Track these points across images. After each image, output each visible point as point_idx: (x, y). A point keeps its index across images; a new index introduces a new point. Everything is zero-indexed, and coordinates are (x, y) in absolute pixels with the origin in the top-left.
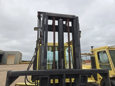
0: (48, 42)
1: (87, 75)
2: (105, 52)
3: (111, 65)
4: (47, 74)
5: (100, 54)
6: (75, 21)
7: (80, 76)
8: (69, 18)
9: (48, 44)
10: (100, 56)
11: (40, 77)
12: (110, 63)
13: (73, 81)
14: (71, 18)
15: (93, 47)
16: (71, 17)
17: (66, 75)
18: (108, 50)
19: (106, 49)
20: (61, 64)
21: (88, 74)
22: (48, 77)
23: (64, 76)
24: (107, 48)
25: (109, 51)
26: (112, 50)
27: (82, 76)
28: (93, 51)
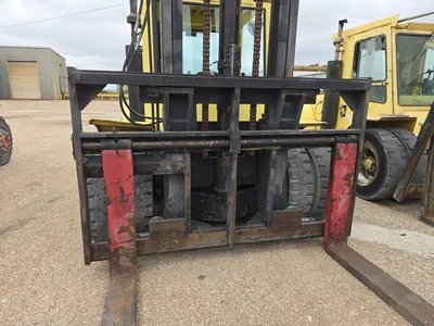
1: (305, 95)
3: (389, 88)
4: (188, 86)
7: (284, 96)
11: (166, 93)
12: (389, 81)
13: (259, 117)
17: (242, 90)
18: (395, 32)
19: (388, 27)
20: (229, 62)
21: (308, 90)
22: (190, 92)
23: (238, 92)
24: (394, 24)
25: (397, 35)
26: (410, 32)
27: (287, 96)
28: (342, 40)
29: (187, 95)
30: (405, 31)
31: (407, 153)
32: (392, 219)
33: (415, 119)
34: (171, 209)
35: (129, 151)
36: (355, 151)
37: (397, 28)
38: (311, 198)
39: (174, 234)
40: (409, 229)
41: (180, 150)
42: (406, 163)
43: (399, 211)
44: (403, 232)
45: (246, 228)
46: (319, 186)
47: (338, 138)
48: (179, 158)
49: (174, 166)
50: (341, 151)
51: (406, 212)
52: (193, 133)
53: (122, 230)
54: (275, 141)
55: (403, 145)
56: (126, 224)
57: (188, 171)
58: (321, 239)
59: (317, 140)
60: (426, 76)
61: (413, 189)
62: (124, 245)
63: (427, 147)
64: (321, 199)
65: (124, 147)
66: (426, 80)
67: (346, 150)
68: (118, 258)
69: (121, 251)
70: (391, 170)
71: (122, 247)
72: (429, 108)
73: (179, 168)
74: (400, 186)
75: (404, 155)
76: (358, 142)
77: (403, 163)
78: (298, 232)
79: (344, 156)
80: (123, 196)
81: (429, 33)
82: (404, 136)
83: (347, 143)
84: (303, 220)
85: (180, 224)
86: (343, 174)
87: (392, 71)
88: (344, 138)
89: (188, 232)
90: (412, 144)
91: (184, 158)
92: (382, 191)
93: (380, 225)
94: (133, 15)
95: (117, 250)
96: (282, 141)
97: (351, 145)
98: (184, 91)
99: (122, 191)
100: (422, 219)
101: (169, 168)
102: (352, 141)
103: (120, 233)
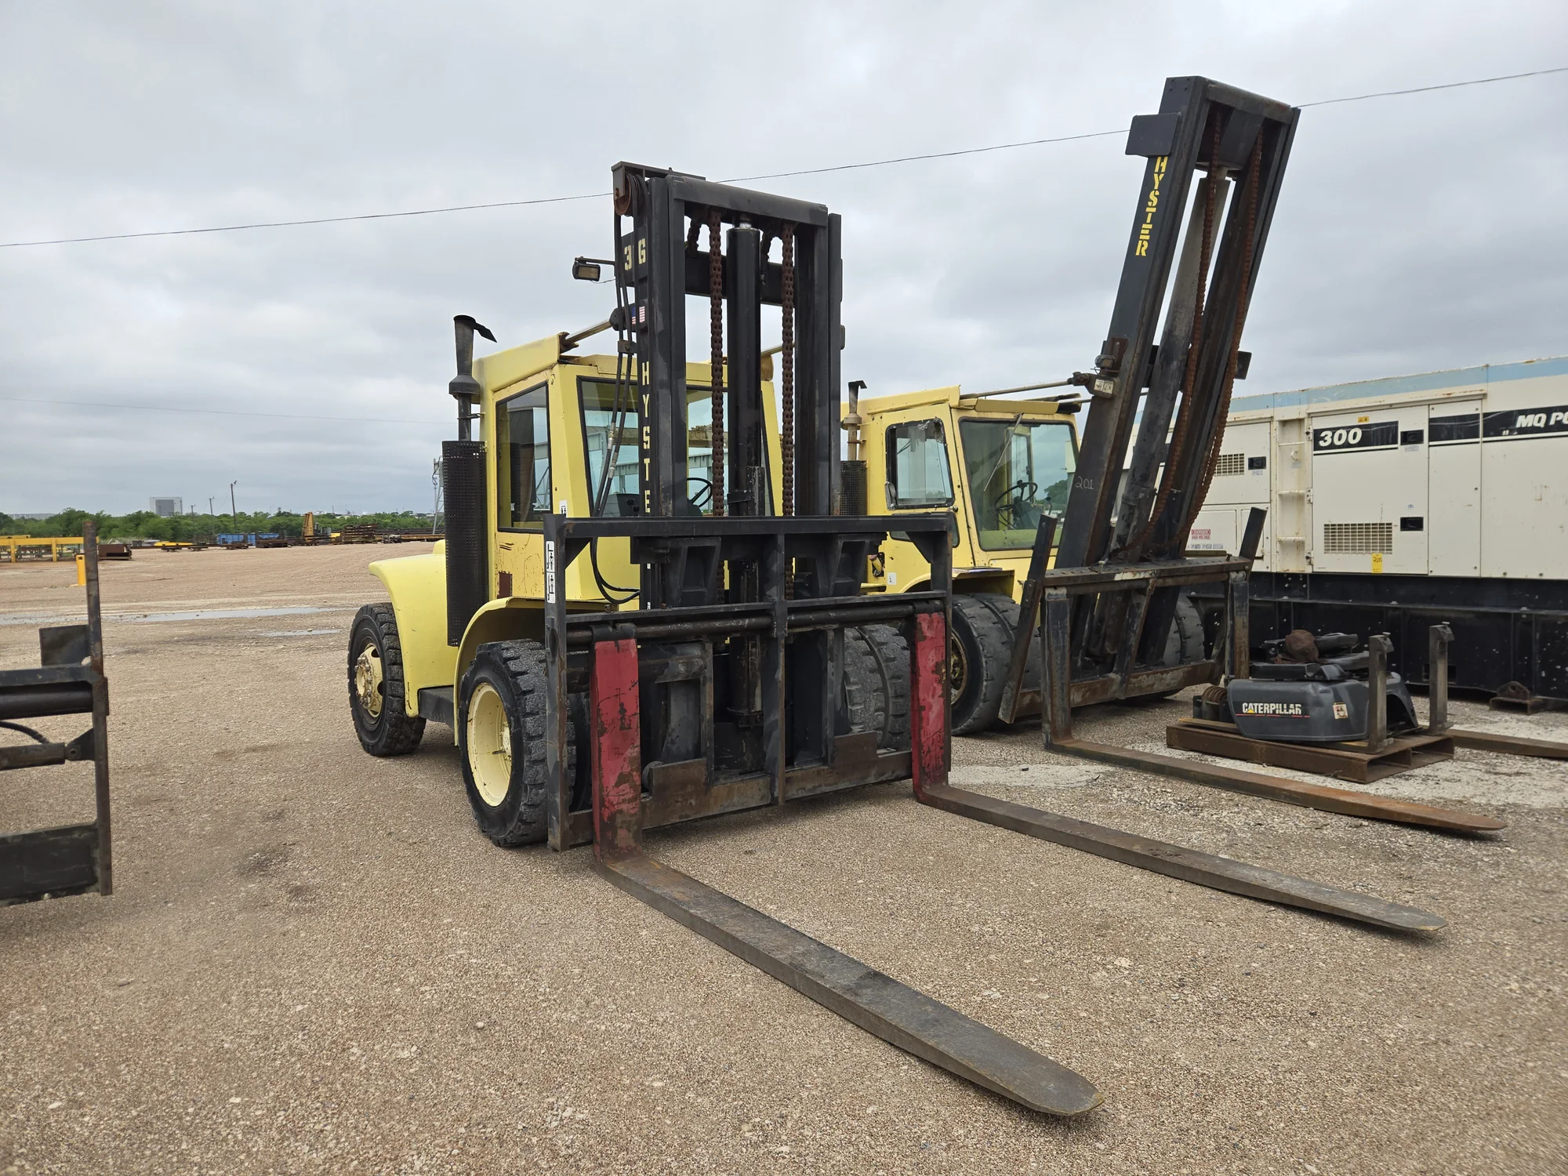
0: (688, 360)
2: (935, 428)
3: (960, 518)
4: (715, 534)
5: (901, 443)
6: (821, 242)
7: (840, 544)
8: (793, 222)
9: (688, 369)
10: (902, 460)
11: (685, 546)
12: (958, 503)
14: (801, 224)
15: (862, 384)
16: (807, 220)
17: (786, 535)
18: (956, 416)
19: (945, 407)
22: (716, 543)
23: (781, 540)
24: (955, 402)
25: (963, 422)
26: (982, 415)
27: (844, 543)
28: (859, 420)
29: (711, 549)
30: (973, 414)
31: (1009, 636)
32: (1004, 755)
33: (1011, 574)
34: (674, 748)
35: (633, 641)
36: (941, 625)
37: (959, 409)
38: (881, 716)
39: (690, 788)
40: (1033, 762)
41: (696, 638)
42: (1009, 653)
43: (1013, 743)
44: (1024, 766)
45: (797, 771)
46: (891, 692)
47: (917, 606)
48: (696, 651)
49: (689, 664)
50: (925, 626)
51: (1022, 743)
52: (722, 607)
53: (622, 779)
54: (833, 614)
55: (1000, 621)
56: (627, 769)
57: (709, 672)
58: (910, 782)
59: (890, 610)
60: (1016, 493)
61: (1027, 700)
62: (624, 807)
63: (1037, 623)
64: (896, 716)
65: (626, 636)
66: (1018, 500)
67: (931, 622)
68: (615, 834)
69: (619, 819)
70: (988, 667)
71: (621, 812)
72: (1030, 553)
73: (696, 669)
74: (1008, 694)
75: (1005, 639)
76: (944, 611)
77: (1005, 653)
78: (874, 772)
79: (929, 634)
80: (623, 718)
81: (1010, 416)
82: (999, 605)
83: (929, 612)
84: (879, 752)
85: (698, 768)
86: (931, 664)
87: (961, 486)
88: (924, 605)
89: (710, 783)
90: (1014, 618)
91: (704, 649)
92: (979, 709)
93: (988, 765)
94: (464, 379)
95: (612, 817)
96: (844, 614)
97: (935, 615)
98: (708, 543)
99: (623, 711)
100: (1050, 747)
101: (682, 668)
102: (937, 610)
103: (617, 785)
